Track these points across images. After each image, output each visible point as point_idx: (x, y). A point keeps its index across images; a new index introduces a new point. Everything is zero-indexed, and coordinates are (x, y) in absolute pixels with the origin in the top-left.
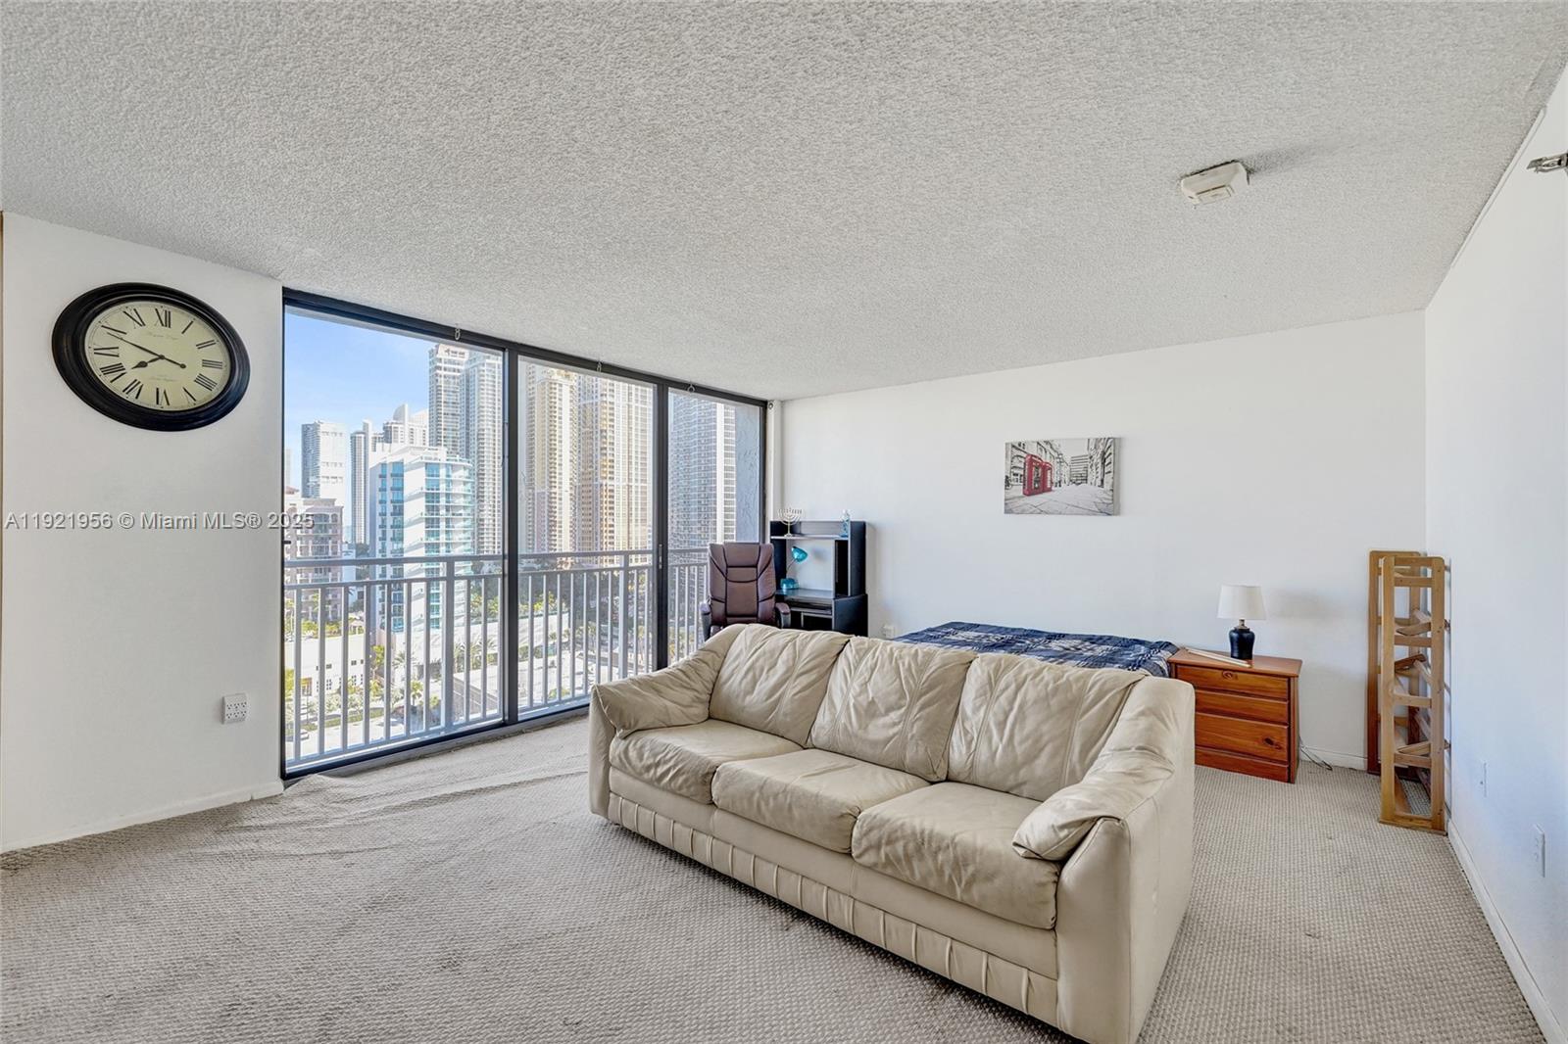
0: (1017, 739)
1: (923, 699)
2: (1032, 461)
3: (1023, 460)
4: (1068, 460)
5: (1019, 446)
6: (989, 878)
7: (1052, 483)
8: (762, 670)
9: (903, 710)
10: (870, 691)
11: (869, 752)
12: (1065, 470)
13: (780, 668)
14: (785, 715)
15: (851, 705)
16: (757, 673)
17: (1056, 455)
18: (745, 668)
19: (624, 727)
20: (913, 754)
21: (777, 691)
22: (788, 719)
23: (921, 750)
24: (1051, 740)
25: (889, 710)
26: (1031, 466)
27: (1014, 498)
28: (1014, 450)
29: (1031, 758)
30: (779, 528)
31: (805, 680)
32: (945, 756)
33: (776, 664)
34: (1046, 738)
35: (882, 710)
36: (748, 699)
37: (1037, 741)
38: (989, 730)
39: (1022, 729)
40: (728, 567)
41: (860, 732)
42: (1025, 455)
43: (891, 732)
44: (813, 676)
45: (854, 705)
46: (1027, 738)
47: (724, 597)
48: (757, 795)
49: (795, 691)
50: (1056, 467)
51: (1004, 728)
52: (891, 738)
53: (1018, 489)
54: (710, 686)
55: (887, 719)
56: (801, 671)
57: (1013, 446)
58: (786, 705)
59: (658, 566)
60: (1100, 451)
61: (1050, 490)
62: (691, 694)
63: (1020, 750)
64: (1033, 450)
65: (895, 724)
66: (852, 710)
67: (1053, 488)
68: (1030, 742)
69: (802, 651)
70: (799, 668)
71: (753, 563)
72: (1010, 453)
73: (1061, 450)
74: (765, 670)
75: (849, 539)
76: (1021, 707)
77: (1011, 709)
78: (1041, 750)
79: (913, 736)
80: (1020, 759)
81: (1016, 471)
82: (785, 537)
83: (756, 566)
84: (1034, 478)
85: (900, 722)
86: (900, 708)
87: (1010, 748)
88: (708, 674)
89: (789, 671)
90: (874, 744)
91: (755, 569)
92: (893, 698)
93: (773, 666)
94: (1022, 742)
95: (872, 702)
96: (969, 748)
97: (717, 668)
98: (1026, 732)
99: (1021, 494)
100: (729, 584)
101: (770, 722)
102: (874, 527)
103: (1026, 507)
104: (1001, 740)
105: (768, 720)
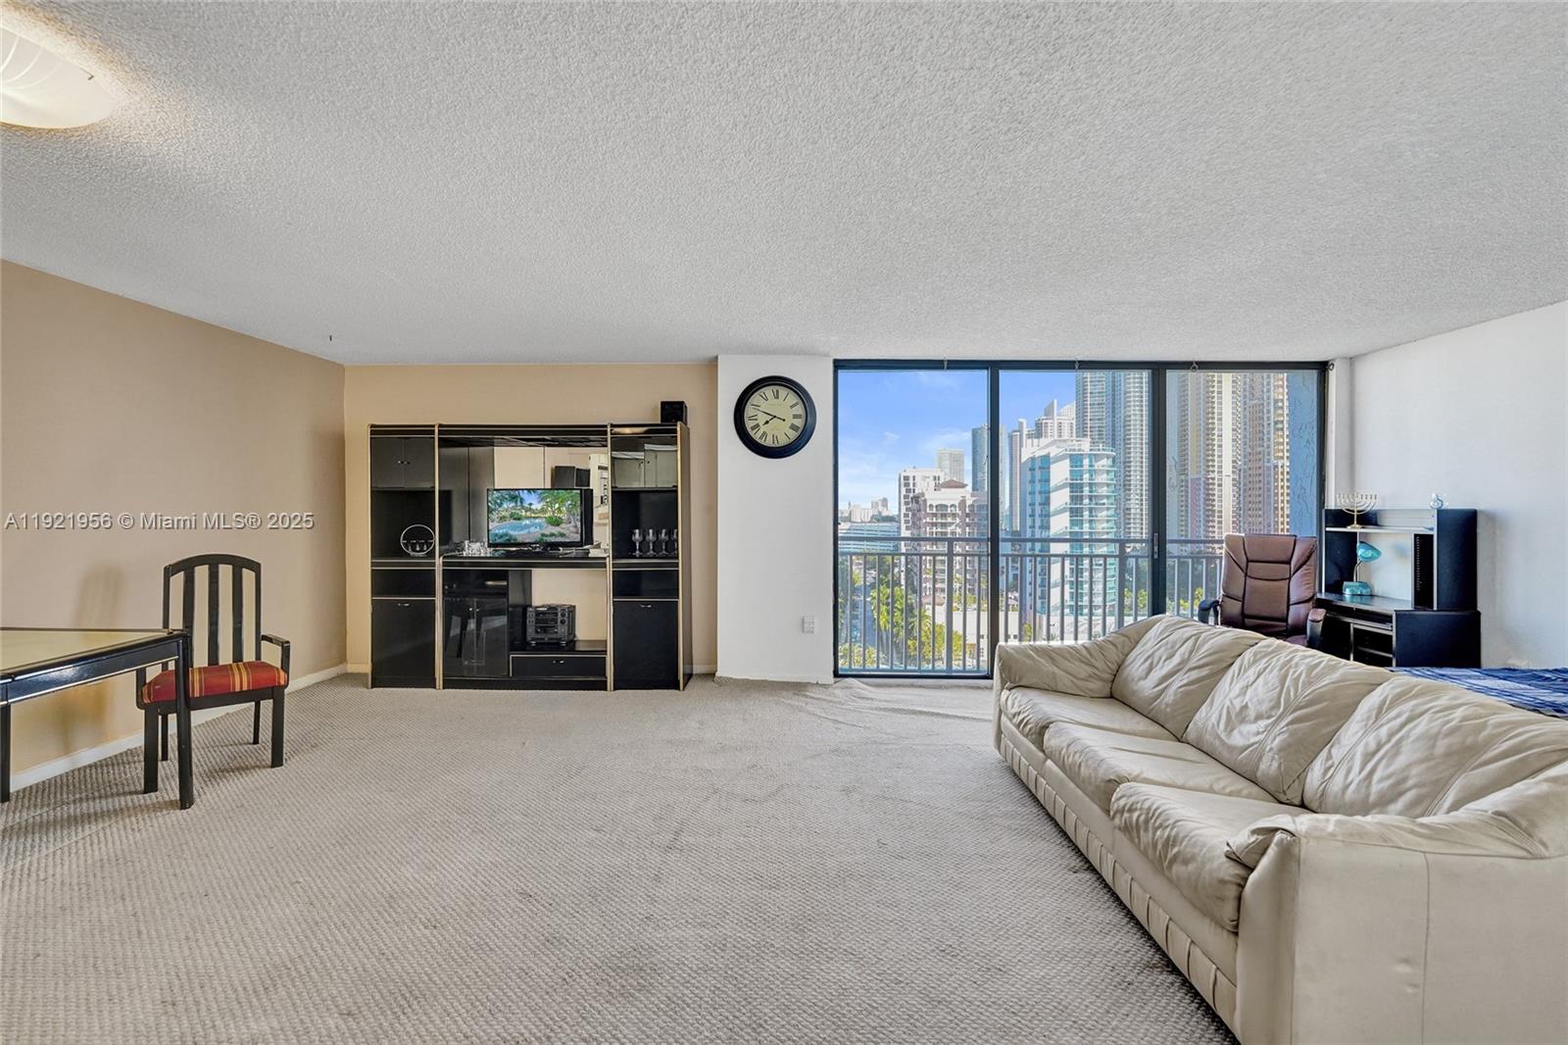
0: (1376, 777)
1: (1298, 713)
6: (1186, 862)
8: (1160, 659)
9: (1274, 719)
10: (1248, 695)
11: (1225, 755)
13: (1176, 659)
14: (1167, 705)
15: (1226, 706)
16: (1155, 663)
18: (1147, 655)
19: (1011, 682)
20: (1269, 766)
21: (1168, 680)
22: (1168, 710)
23: (1275, 764)
24: (1415, 786)
25: (1259, 717)
30: (1341, 517)
31: (1194, 675)
32: (1301, 776)
33: (1173, 655)
34: (1410, 783)
35: (1252, 718)
36: (1142, 683)
37: (1399, 783)
38: (1353, 760)
39: (1388, 765)
40: (1248, 561)
41: (1223, 736)
43: (1253, 740)
44: (1205, 672)
45: (1228, 707)
46: (1389, 777)
47: (1240, 594)
48: (1065, 750)
49: (1183, 684)
51: (1369, 761)
52: (1249, 746)
54: (1115, 667)
55: (1253, 728)
56: (1194, 665)
58: (1169, 697)
59: (1153, 556)
62: (1089, 669)
65: (1258, 733)
66: (1225, 711)
68: (1391, 781)
69: (1203, 645)
70: (1192, 663)
71: (1284, 557)
74: (1163, 659)
75: (1435, 533)
76: (1399, 742)
77: (1388, 741)
78: (1401, 794)
79: (1271, 749)
80: (1372, 798)
82: (1349, 529)
83: (1288, 562)
85: (1263, 732)
86: (1269, 717)
87: (1367, 782)
88: (1114, 655)
89: (1183, 662)
90: (1231, 748)
91: (1287, 566)
92: (1264, 707)
93: (1170, 657)
94: (1381, 780)
95: (1246, 707)
96: (1326, 773)
97: (1126, 652)
98: (1391, 769)
100: (1249, 580)
101: (1153, 709)
102: (1492, 518)
104: (1361, 772)
105: (1151, 707)
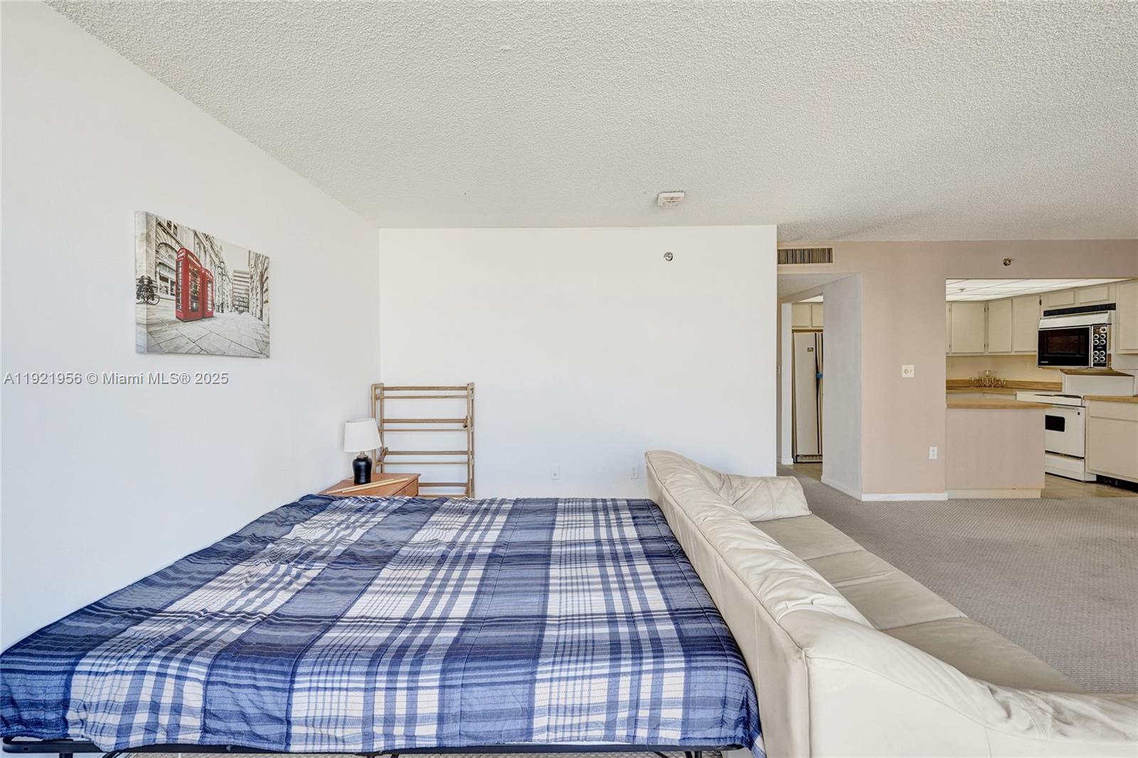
2: (187, 262)
3: (175, 255)
4: (230, 274)
5: (167, 228)
7: (213, 305)
12: (228, 288)
17: (217, 263)
26: (186, 270)
27: (163, 323)
28: (161, 232)
42: (177, 248)
50: (217, 280)
53: (167, 307)
57: (160, 224)
60: (259, 271)
61: (211, 316)
64: (190, 244)
67: (215, 314)
72: (153, 235)
73: (223, 255)
81: (165, 273)
84: (191, 290)
99: (172, 315)
103: (182, 341)
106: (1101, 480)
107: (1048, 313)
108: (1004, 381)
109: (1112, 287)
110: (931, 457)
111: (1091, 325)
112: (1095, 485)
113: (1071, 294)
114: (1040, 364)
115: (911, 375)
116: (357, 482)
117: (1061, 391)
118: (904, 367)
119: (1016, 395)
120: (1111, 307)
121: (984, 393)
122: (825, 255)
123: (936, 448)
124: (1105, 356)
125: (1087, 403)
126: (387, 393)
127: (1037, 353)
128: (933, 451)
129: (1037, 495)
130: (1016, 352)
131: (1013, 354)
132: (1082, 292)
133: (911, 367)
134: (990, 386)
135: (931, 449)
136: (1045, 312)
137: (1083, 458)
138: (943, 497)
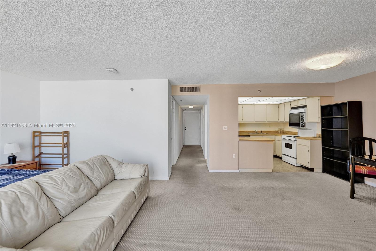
1: (83, 178)
8: (19, 212)
9: (83, 184)
10: (70, 185)
14: (51, 216)
20: (93, 192)
25: (80, 186)
29: (108, 175)
32: (96, 187)
33: (23, 204)
38: (99, 175)
43: (85, 190)
45: (71, 192)
46: (106, 172)
49: (46, 205)
51: (101, 173)
52: (87, 192)
55: (82, 188)
56: (39, 198)
58: (48, 213)
63: (106, 175)
65: (84, 188)
66: (71, 194)
76: (100, 167)
77: (99, 169)
78: (108, 173)
79: (90, 188)
80: (107, 177)
90: (85, 196)
93: (23, 206)
95: (75, 188)
96: (99, 181)
104: (102, 175)
105: (45, 225)
106: (302, 166)
107: (293, 108)
108: (285, 131)
109: (306, 99)
110: (233, 157)
111: (301, 113)
112: (300, 168)
113: (297, 102)
114: (290, 126)
115: (226, 129)
116: (9, 163)
117: (297, 135)
118: (224, 127)
119: (281, 136)
120: (305, 106)
121: (275, 135)
122: (196, 89)
123: (235, 155)
124: (304, 123)
125: (297, 139)
126: (42, 134)
127: (289, 122)
128: (234, 155)
129: (271, 171)
130: (285, 121)
131: (285, 122)
132: (299, 101)
133: (226, 127)
134: (280, 133)
135: (233, 155)
136: (292, 108)
137: (296, 158)
138: (237, 171)
